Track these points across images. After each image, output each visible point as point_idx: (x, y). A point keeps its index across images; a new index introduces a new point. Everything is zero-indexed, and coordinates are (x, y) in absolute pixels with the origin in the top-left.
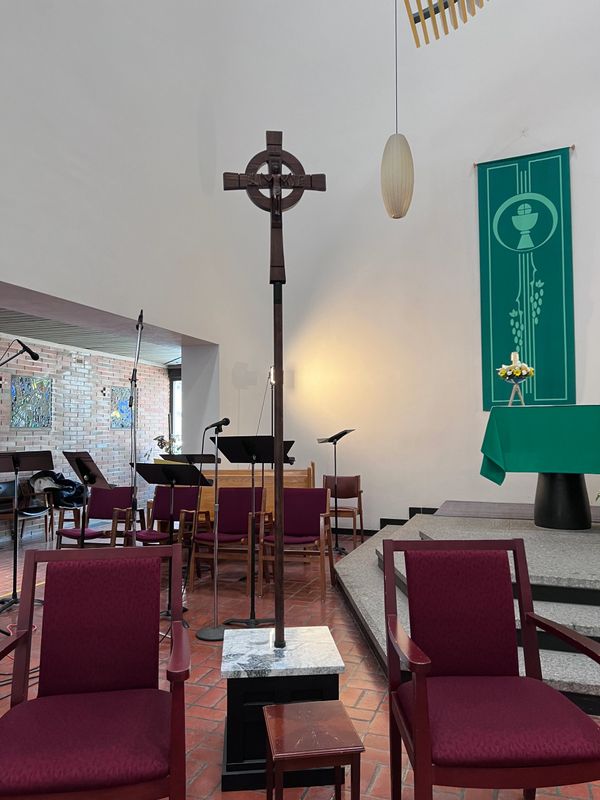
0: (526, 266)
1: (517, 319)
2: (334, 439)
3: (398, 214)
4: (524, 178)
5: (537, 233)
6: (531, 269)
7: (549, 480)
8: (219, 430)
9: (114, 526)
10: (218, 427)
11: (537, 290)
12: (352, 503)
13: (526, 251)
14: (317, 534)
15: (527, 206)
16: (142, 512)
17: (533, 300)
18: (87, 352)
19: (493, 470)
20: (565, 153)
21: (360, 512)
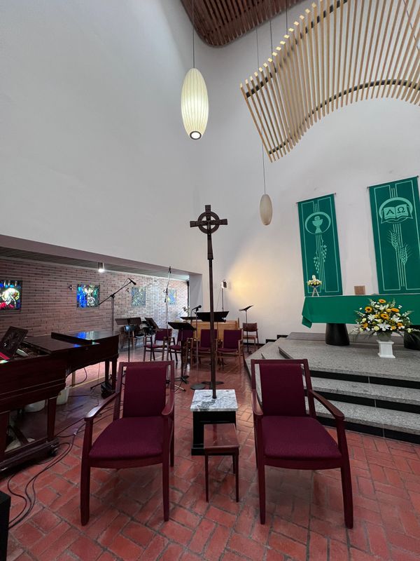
0: (319, 240)
1: (316, 260)
2: (246, 309)
3: (267, 223)
4: (316, 206)
5: (323, 227)
6: (321, 241)
7: (331, 327)
8: (197, 310)
9: (164, 343)
10: (197, 309)
11: (324, 249)
12: (254, 333)
13: (318, 234)
14: (238, 347)
15: (318, 217)
16: (174, 338)
17: (322, 252)
18: (158, 278)
19: (307, 322)
20: (332, 196)
21: (257, 337)
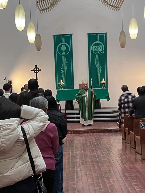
1: (62, 70)
3: (39, 50)
4: (63, 39)
5: (66, 51)
6: (65, 59)
7: (67, 102)
15: (64, 45)
17: (65, 66)
19: (58, 101)
20: (71, 35)
